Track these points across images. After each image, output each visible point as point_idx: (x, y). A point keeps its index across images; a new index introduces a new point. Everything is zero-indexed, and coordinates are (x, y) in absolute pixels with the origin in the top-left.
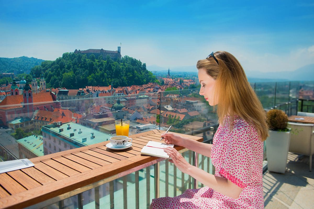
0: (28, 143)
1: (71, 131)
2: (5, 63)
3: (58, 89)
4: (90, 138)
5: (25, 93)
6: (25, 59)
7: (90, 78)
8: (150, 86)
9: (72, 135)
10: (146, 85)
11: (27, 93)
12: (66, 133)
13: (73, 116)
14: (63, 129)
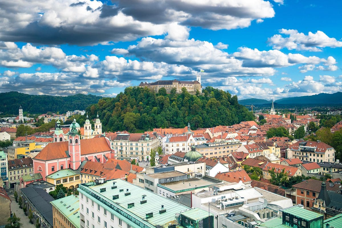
0: (65, 205)
1: (116, 192)
2: (58, 102)
3: (117, 133)
4: (140, 203)
5: (71, 140)
6: (81, 97)
7: (159, 117)
8: (243, 126)
9: (116, 197)
10: (238, 125)
11: (73, 138)
12: (108, 195)
13: (131, 169)
14: (105, 188)
